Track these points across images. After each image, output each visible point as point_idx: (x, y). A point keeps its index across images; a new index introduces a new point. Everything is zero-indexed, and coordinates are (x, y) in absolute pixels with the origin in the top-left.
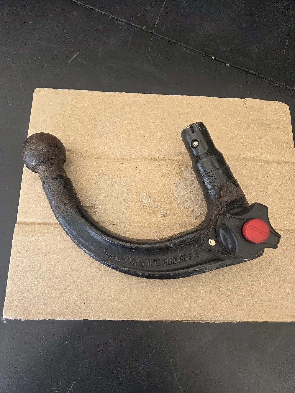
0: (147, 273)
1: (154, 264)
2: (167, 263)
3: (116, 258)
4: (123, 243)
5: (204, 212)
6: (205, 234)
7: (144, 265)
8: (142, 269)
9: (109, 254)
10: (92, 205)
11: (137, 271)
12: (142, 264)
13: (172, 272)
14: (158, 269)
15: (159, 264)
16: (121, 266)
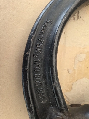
0: (28, 59)
1: (36, 67)
2: (36, 78)
3: (43, 31)
4: (57, 38)
5: (68, 99)
6: (64, 116)
7: (35, 57)
8: (32, 55)
9: (47, 24)
10: (80, 17)
11: (30, 50)
12: (37, 55)
13: (28, 83)
14: (31, 70)
15: (36, 71)
16: (35, 35)
